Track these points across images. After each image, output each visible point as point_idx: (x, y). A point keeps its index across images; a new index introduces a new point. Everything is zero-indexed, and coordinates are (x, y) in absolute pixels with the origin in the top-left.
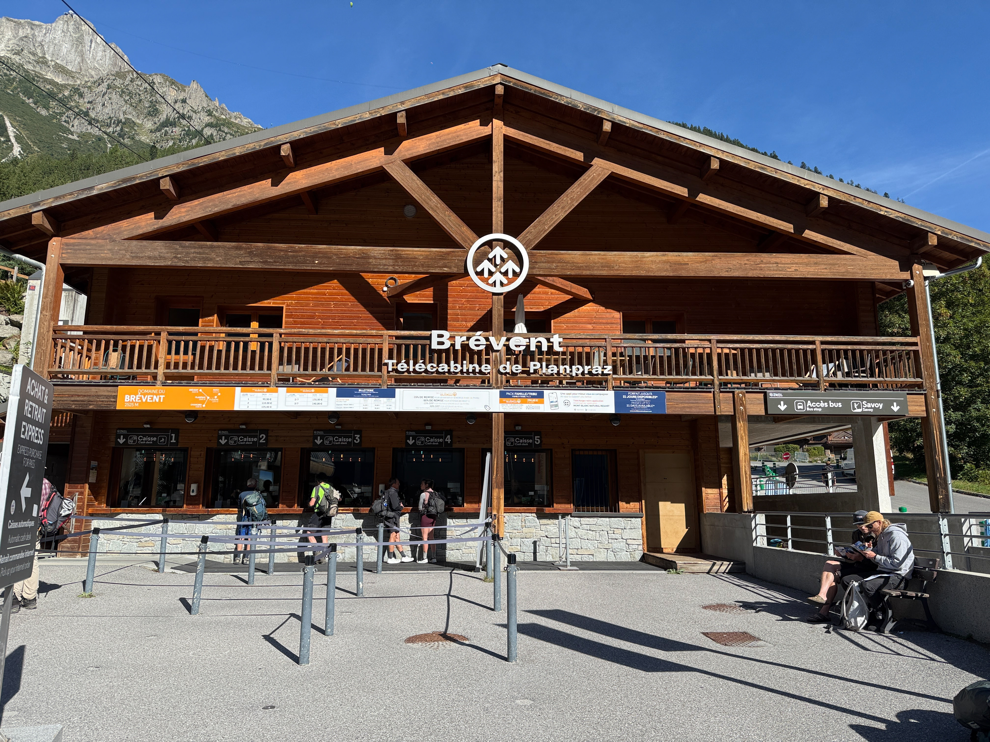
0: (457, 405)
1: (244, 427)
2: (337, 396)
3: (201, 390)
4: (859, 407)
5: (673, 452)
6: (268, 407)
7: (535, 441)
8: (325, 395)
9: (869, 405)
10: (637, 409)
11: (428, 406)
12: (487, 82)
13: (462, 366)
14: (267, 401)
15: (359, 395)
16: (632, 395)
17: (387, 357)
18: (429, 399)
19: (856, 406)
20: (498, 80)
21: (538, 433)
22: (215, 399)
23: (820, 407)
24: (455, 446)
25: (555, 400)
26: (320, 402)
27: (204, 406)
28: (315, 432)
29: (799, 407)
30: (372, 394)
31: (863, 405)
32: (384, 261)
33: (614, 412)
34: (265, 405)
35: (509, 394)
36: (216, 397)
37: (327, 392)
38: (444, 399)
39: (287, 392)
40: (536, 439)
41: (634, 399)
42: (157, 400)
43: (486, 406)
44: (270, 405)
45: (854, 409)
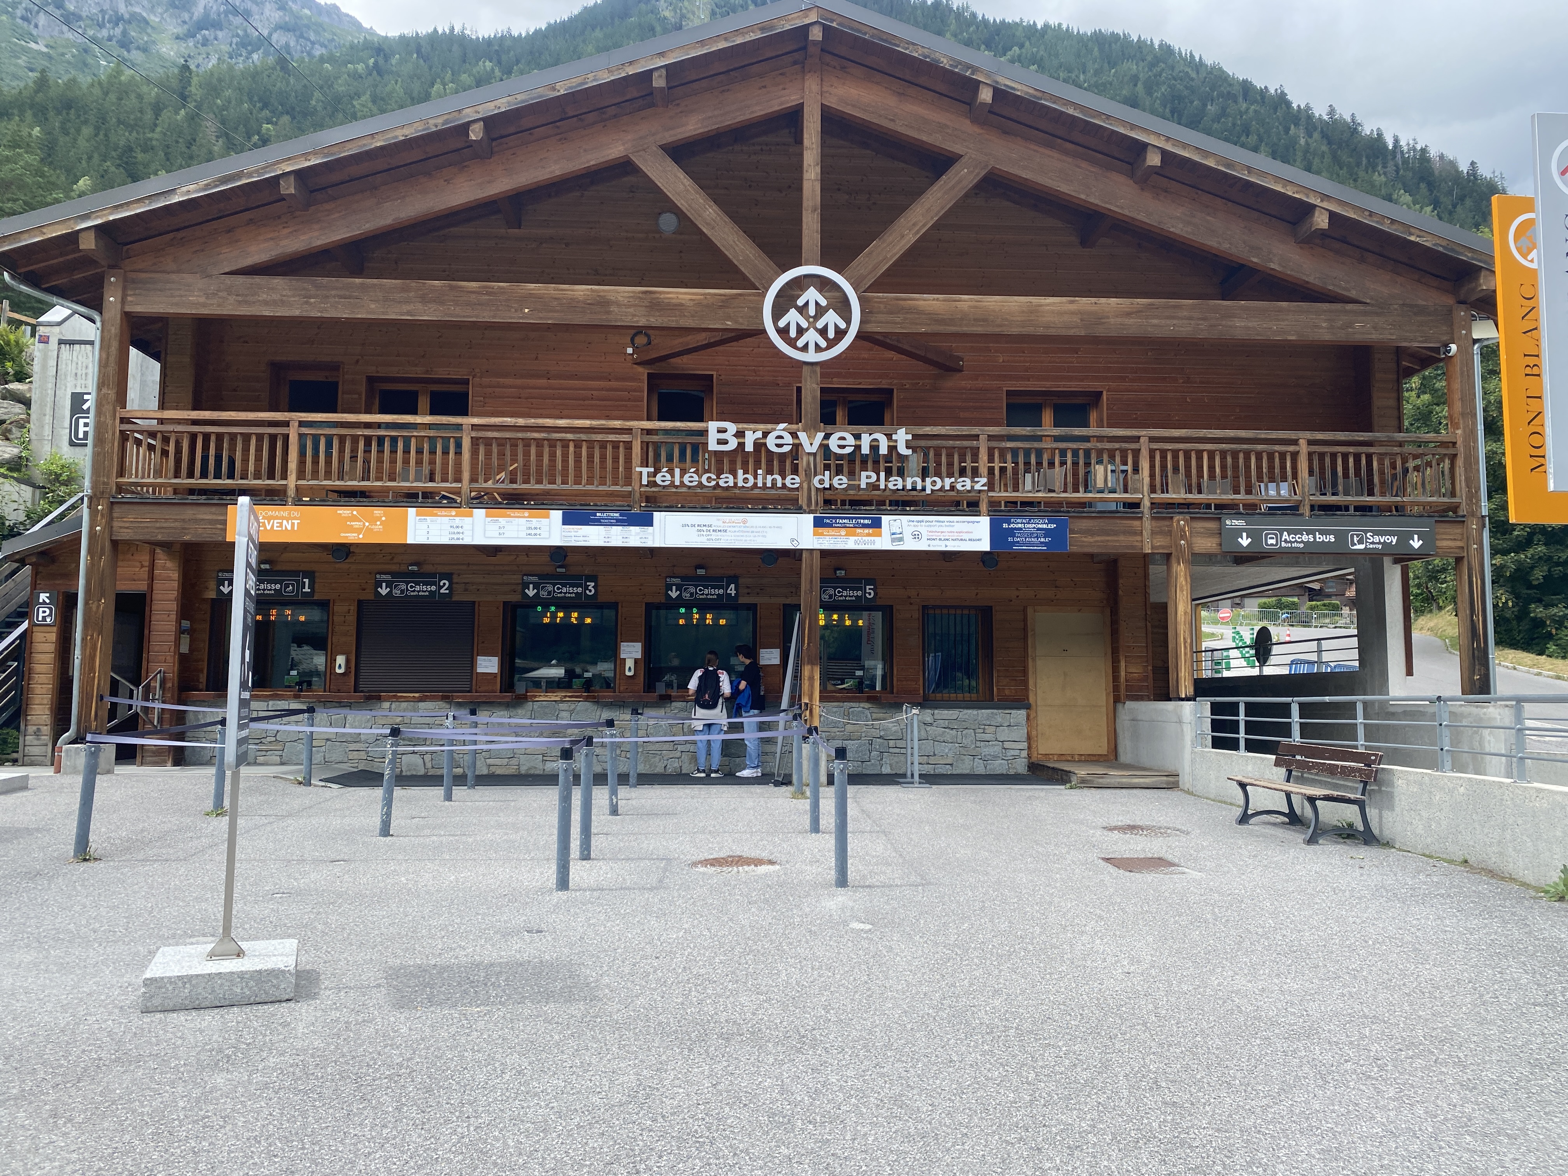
0: (748, 539)
1: (415, 568)
2: (564, 523)
3: (355, 513)
4: (1360, 542)
5: (1079, 611)
6: (458, 539)
7: (865, 593)
8: (545, 521)
9: (1377, 539)
10: (1024, 544)
11: (704, 539)
12: (796, 22)
13: (756, 478)
14: (456, 530)
15: (598, 522)
16: (1018, 524)
17: (639, 463)
18: (705, 528)
19: (1356, 539)
20: (813, 18)
21: (869, 581)
22: (378, 526)
23: (1302, 542)
24: (742, 600)
25: (898, 531)
26: (538, 532)
27: (361, 536)
28: (525, 578)
29: (1270, 542)
30: (618, 520)
31: (1367, 538)
32: (631, 310)
33: (988, 549)
34: (453, 536)
35: (828, 521)
36: (378, 523)
37: (548, 517)
38: (729, 529)
39: (487, 516)
40: (868, 591)
41: (1021, 529)
42: (289, 528)
43: (792, 540)
44: (461, 536)
45: (1353, 544)
